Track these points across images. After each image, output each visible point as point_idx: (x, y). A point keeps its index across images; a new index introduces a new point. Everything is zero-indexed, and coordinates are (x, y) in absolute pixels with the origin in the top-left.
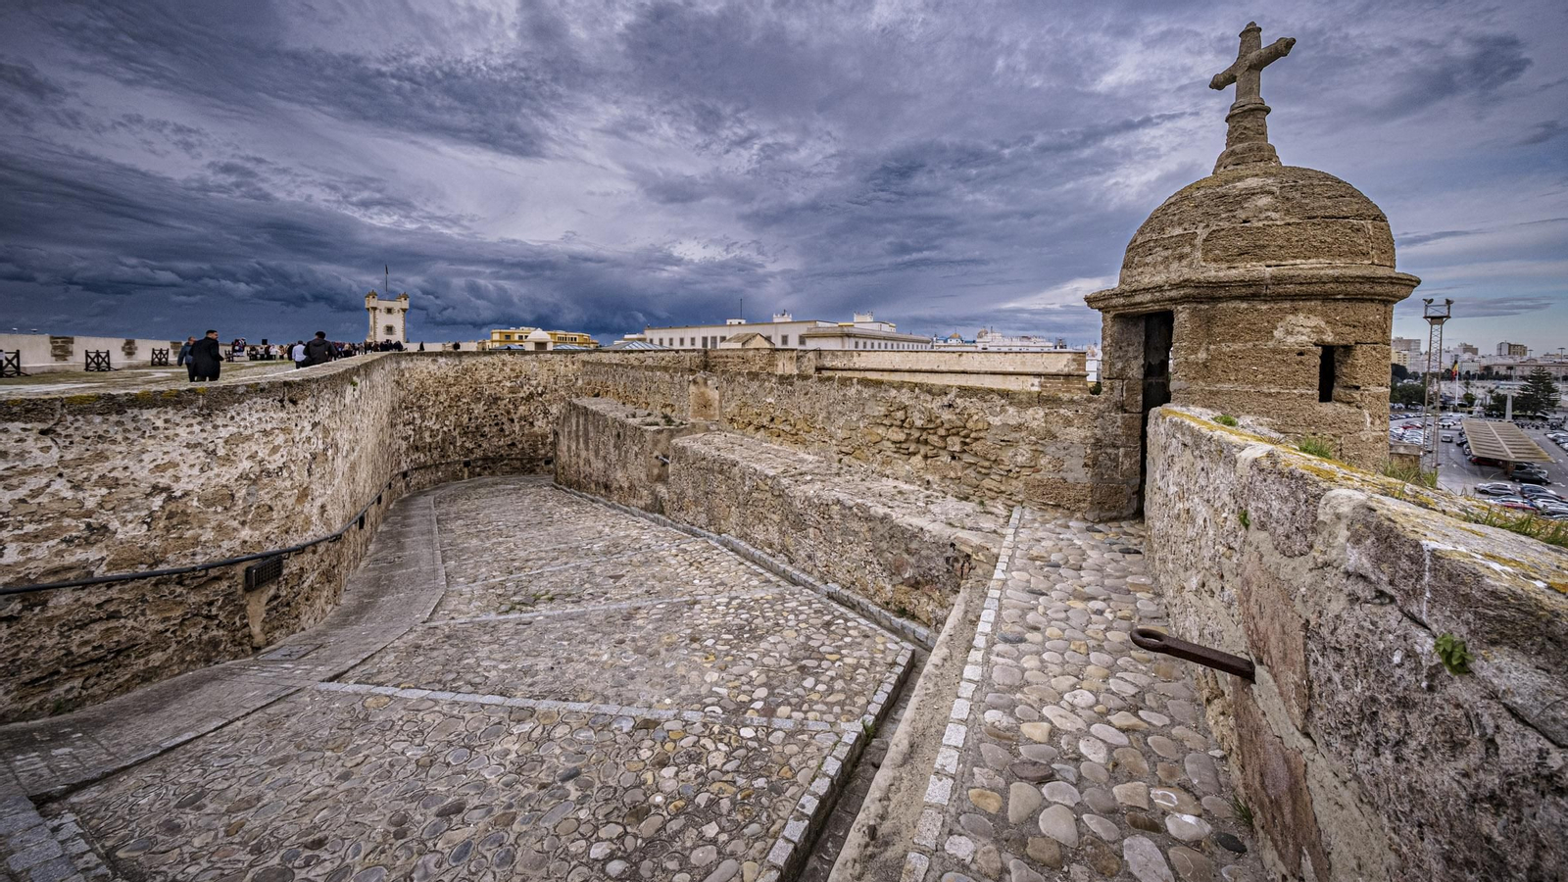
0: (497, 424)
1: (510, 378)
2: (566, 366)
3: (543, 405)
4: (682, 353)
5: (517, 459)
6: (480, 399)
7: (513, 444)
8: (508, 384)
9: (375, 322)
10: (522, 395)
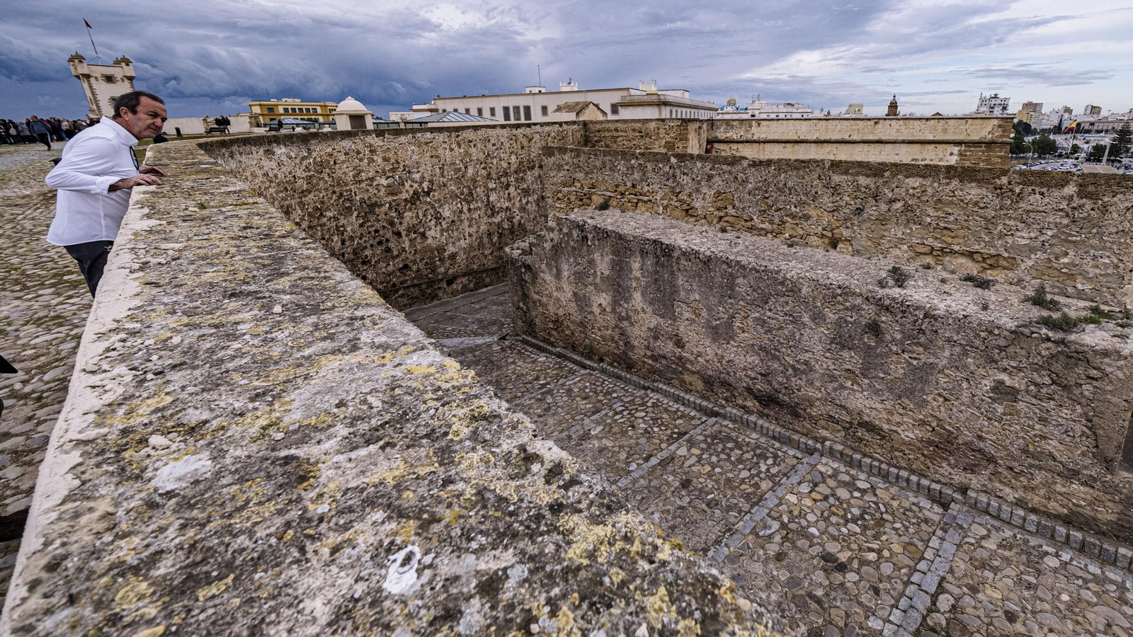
0: (380, 243)
1: (384, 172)
2: (452, 150)
3: (433, 207)
4: (565, 126)
5: (414, 286)
6: (349, 209)
7: (406, 267)
8: (384, 182)
9: (93, 93)
10: (404, 196)
